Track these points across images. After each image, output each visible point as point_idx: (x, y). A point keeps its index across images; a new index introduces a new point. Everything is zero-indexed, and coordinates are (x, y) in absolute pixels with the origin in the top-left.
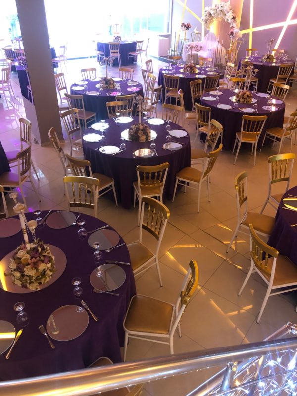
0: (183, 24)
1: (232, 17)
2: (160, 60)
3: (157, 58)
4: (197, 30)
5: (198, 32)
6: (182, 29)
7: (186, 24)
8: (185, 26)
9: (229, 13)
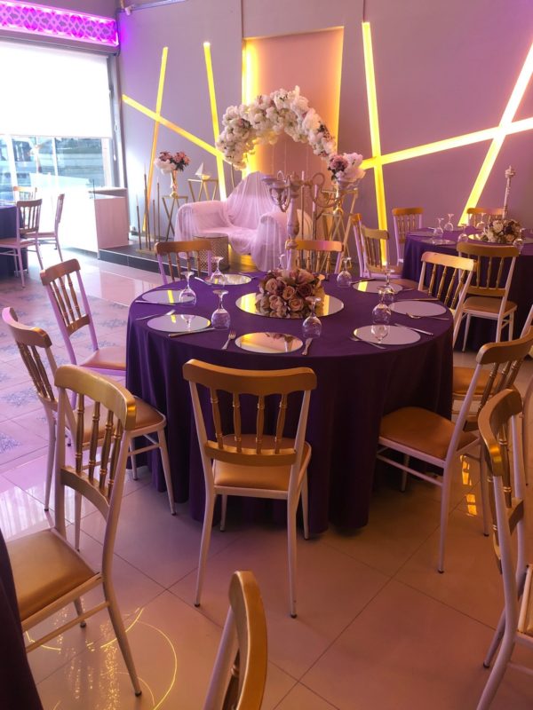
0: (165, 154)
1: (318, 126)
2: (104, 257)
3: (96, 253)
4: (204, 172)
5: (208, 177)
6: (164, 167)
7: (173, 154)
8: (172, 160)
9: (308, 116)
